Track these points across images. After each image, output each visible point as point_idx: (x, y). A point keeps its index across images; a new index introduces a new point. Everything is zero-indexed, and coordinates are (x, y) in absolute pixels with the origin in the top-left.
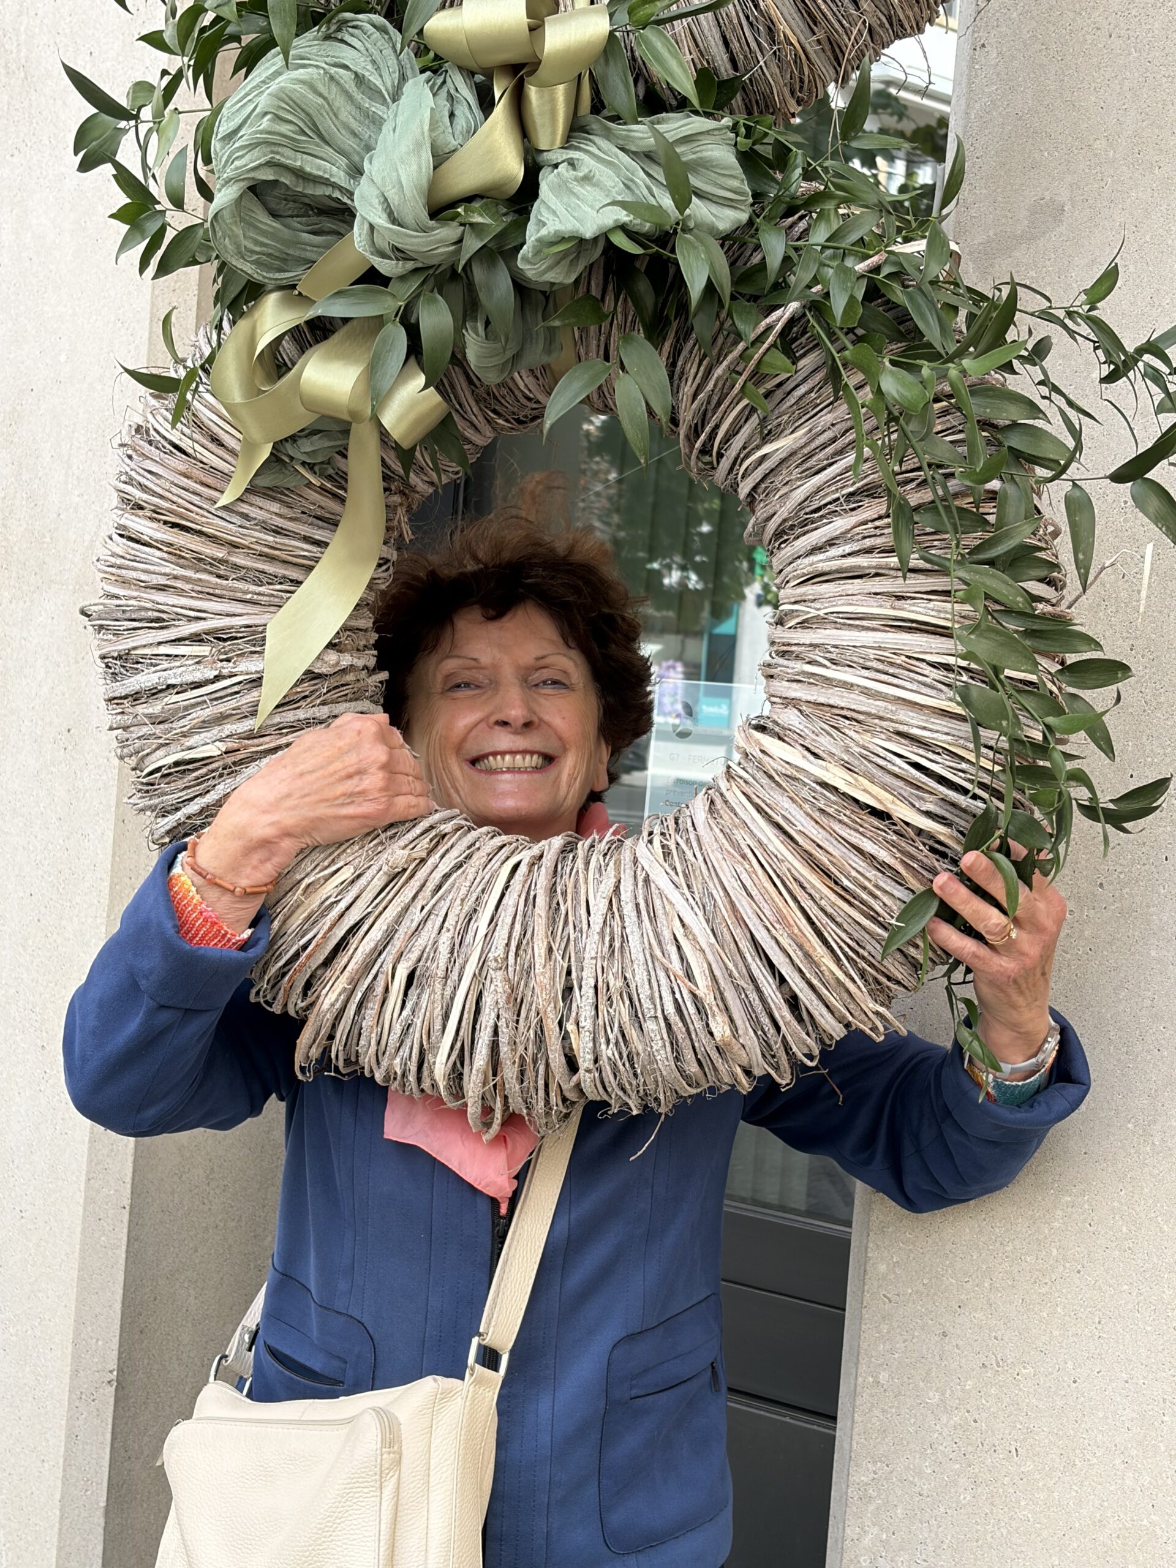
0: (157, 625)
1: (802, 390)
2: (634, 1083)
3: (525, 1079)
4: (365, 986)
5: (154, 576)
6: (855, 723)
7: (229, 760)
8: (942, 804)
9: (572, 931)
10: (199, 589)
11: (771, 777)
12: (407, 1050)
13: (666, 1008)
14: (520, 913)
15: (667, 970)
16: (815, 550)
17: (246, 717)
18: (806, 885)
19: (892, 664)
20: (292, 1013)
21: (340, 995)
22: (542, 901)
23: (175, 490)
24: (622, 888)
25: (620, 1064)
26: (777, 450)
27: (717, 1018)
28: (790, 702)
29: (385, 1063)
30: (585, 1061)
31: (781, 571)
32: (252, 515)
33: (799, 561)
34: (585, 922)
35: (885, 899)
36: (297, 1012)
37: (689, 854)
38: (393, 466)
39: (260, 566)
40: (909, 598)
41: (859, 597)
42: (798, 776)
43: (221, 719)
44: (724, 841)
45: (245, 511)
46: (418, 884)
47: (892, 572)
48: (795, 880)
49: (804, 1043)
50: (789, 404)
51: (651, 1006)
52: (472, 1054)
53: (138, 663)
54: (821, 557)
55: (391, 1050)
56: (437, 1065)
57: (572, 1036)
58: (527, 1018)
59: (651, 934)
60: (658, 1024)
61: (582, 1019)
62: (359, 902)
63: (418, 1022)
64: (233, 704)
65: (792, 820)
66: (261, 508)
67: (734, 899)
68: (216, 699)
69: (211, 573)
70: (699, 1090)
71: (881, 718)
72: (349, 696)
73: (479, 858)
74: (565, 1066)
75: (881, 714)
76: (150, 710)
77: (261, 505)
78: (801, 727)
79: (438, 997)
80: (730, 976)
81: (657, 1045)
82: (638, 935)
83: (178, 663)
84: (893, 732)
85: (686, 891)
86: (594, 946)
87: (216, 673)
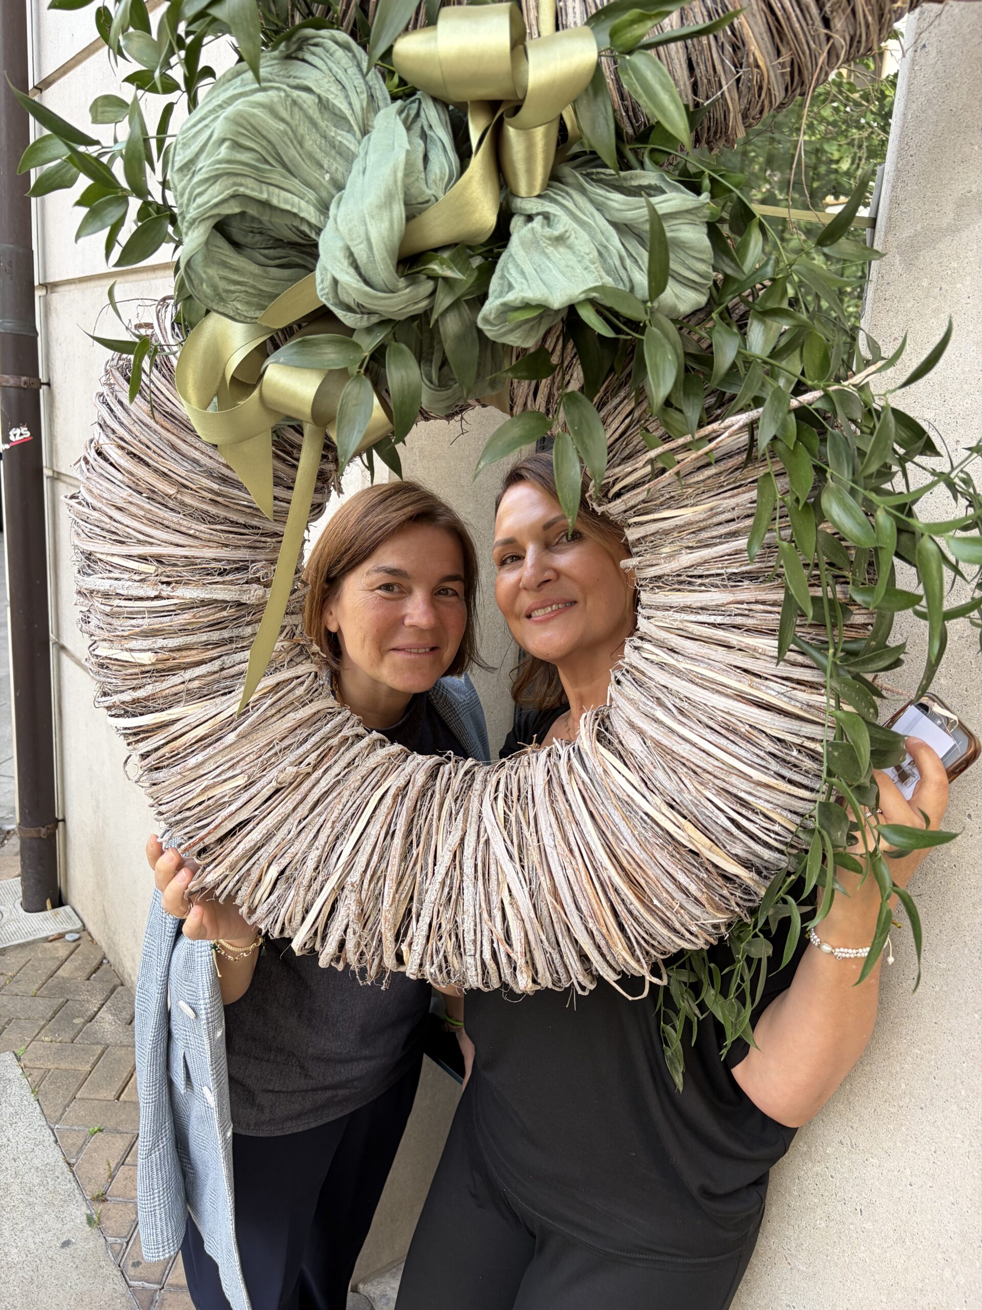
1: (713, 470)
4: (243, 870)
5: (114, 496)
6: (689, 771)
7: (160, 666)
9: (419, 873)
13: (484, 952)
14: (379, 845)
15: (490, 931)
17: (177, 634)
18: (622, 893)
19: (735, 731)
21: (221, 875)
22: (398, 841)
24: (466, 842)
27: (524, 974)
30: (411, 963)
32: (203, 463)
33: (671, 613)
34: (431, 869)
37: (525, 830)
39: (205, 507)
40: (767, 679)
43: (155, 632)
44: (558, 832)
45: (197, 458)
46: (301, 796)
48: (612, 886)
51: (473, 947)
52: (324, 938)
56: (296, 939)
57: (404, 952)
59: (483, 896)
60: (476, 961)
61: (414, 944)
62: (249, 805)
63: (283, 907)
64: (168, 621)
68: (154, 612)
71: (715, 777)
73: (354, 778)
75: (717, 774)
78: (642, 756)
79: (301, 899)
80: (542, 944)
81: (472, 972)
82: (471, 888)
83: (127, 576)
84: (722, 789)
85: (518, 865)
86: (435, 893)
87: (156, 593)
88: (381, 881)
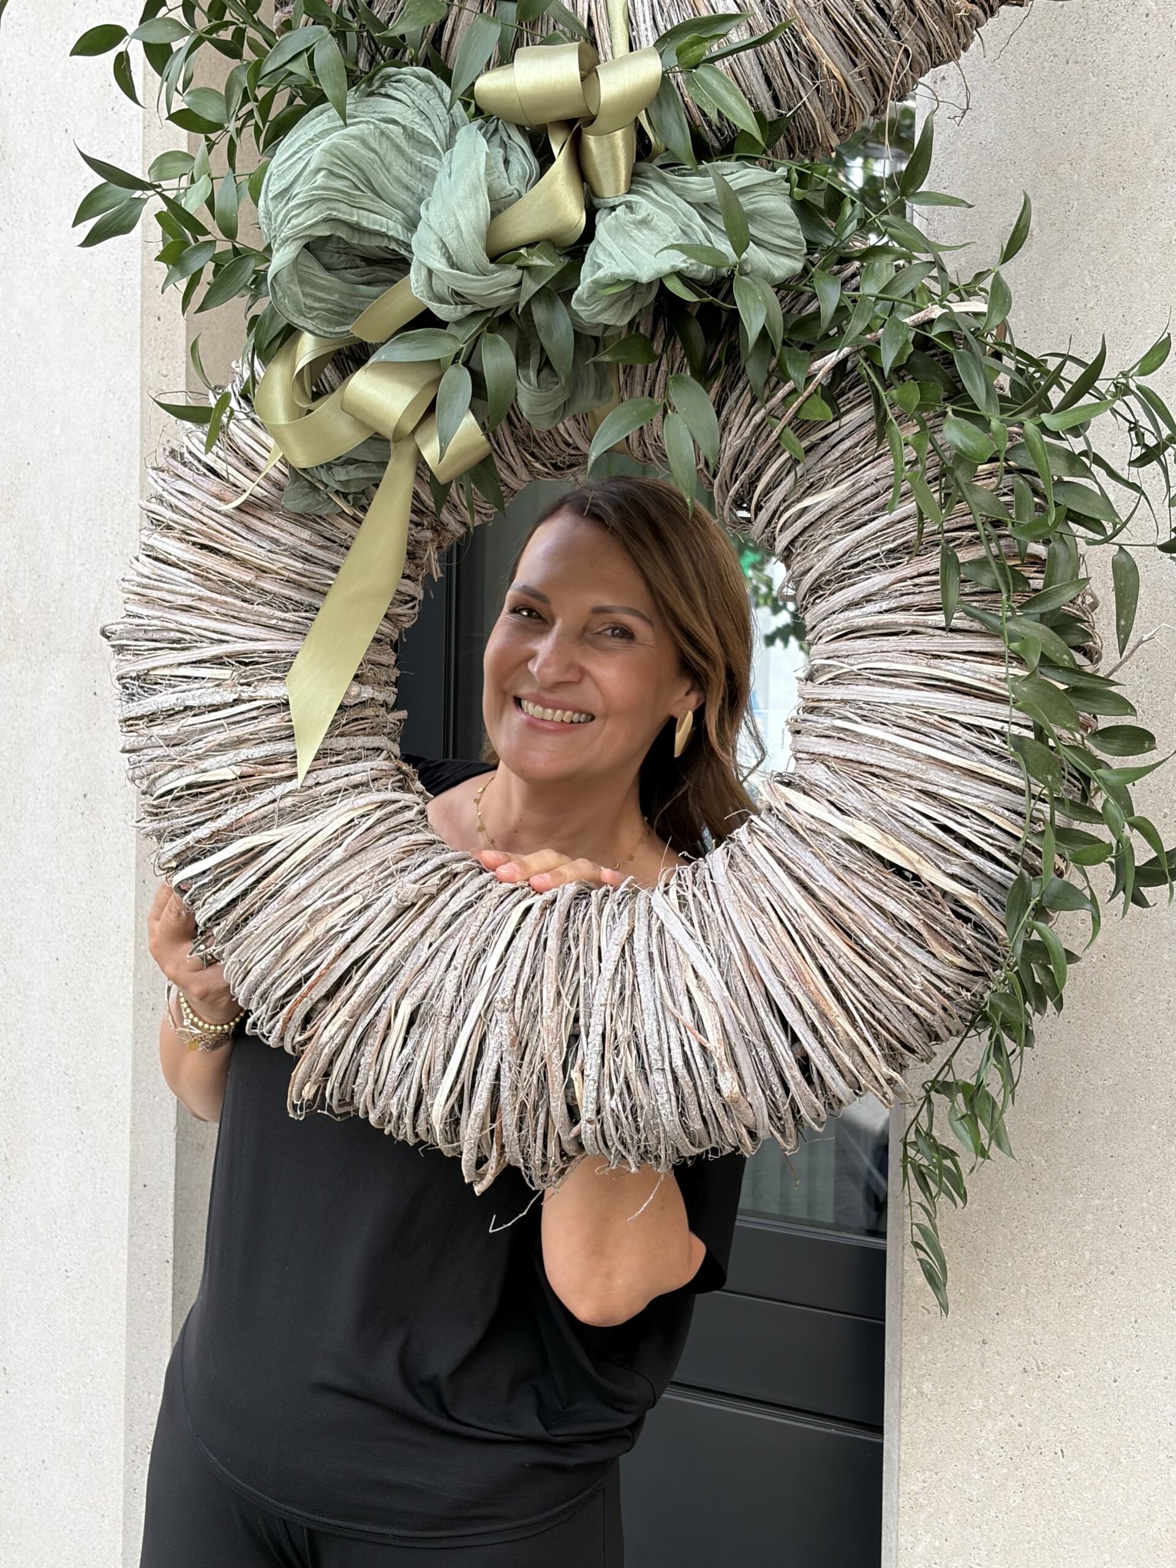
0: (178, 646)
1: (847, 444)
2: (636, 1137)
3: (524, 1127)
4: (367, 1021)
5: (179, 597)
6: (883, 781)
7: (243, 785)
8: (968, 868)
9: (582, 977)
10: (224, 611)
11: (795, 832)
12: (405, 1091)
13: (674, 1059)
14: (530, 955)
15: (677, 1021)
16: (852, 606)
17: (263, 742)
18: (825, 942)
19: (924, 723)
20: (288, 1049)
21: (340, 1028)
22: (553, 944)
23: (206, 511)
24: (635, 936)
25: (622, 1116)
26: (818, 503)
27: (727, 1073)
28: (816, 758)
29: (380, 1104)
30: (587, 1111)
31: (814, 627)
32: (283, 541)
33: (834, 616)
34: (596, 968)
35: (905, 961)
36: (294, 1048)
37: (706, 907)
38: (427, 501)
39: (287, 592)
40: (945, 657)
41: (894, 654)
42: (823, 831)
43: (239, 742)
44: (743, 893)
45: (275, 536)
46: (427, 920)
47: (930, 631)
48: (814, 936)
49: (813, 1107)
50: (833, 457)
51: (660, 1058)
52: (471, 1098)
53: (156, 684)
54: (857, 612)
55: (388, 1088)
56: (435, 1107)
57: (576, 1084)
58: (531, 1062)
59: (663, 984)
60: (665, 1077)
61: (587, 1067)
62: (365, 934)
63: (419, 1062)
64: (251, 728)
65: (814, 875)
66: (292, 534)
67: (750, 952)
68: (234, 723)
69: (237, 597)
70: (701, 1150)
71: (910, 777)
72: (368, 730)
73: (490, 900)
74: (567, 1115)
75: (910, 772)
76: (166, 732)
77: (292, 530)
78: (828, 783)
79: (441, 1036)
80: (742, 1030)
82: (649, 983)
83: (197, 686)
84: (920, 791)
85: (701, 942)
86: (605, 993)
87: (236, 696)
88: (538, 995)
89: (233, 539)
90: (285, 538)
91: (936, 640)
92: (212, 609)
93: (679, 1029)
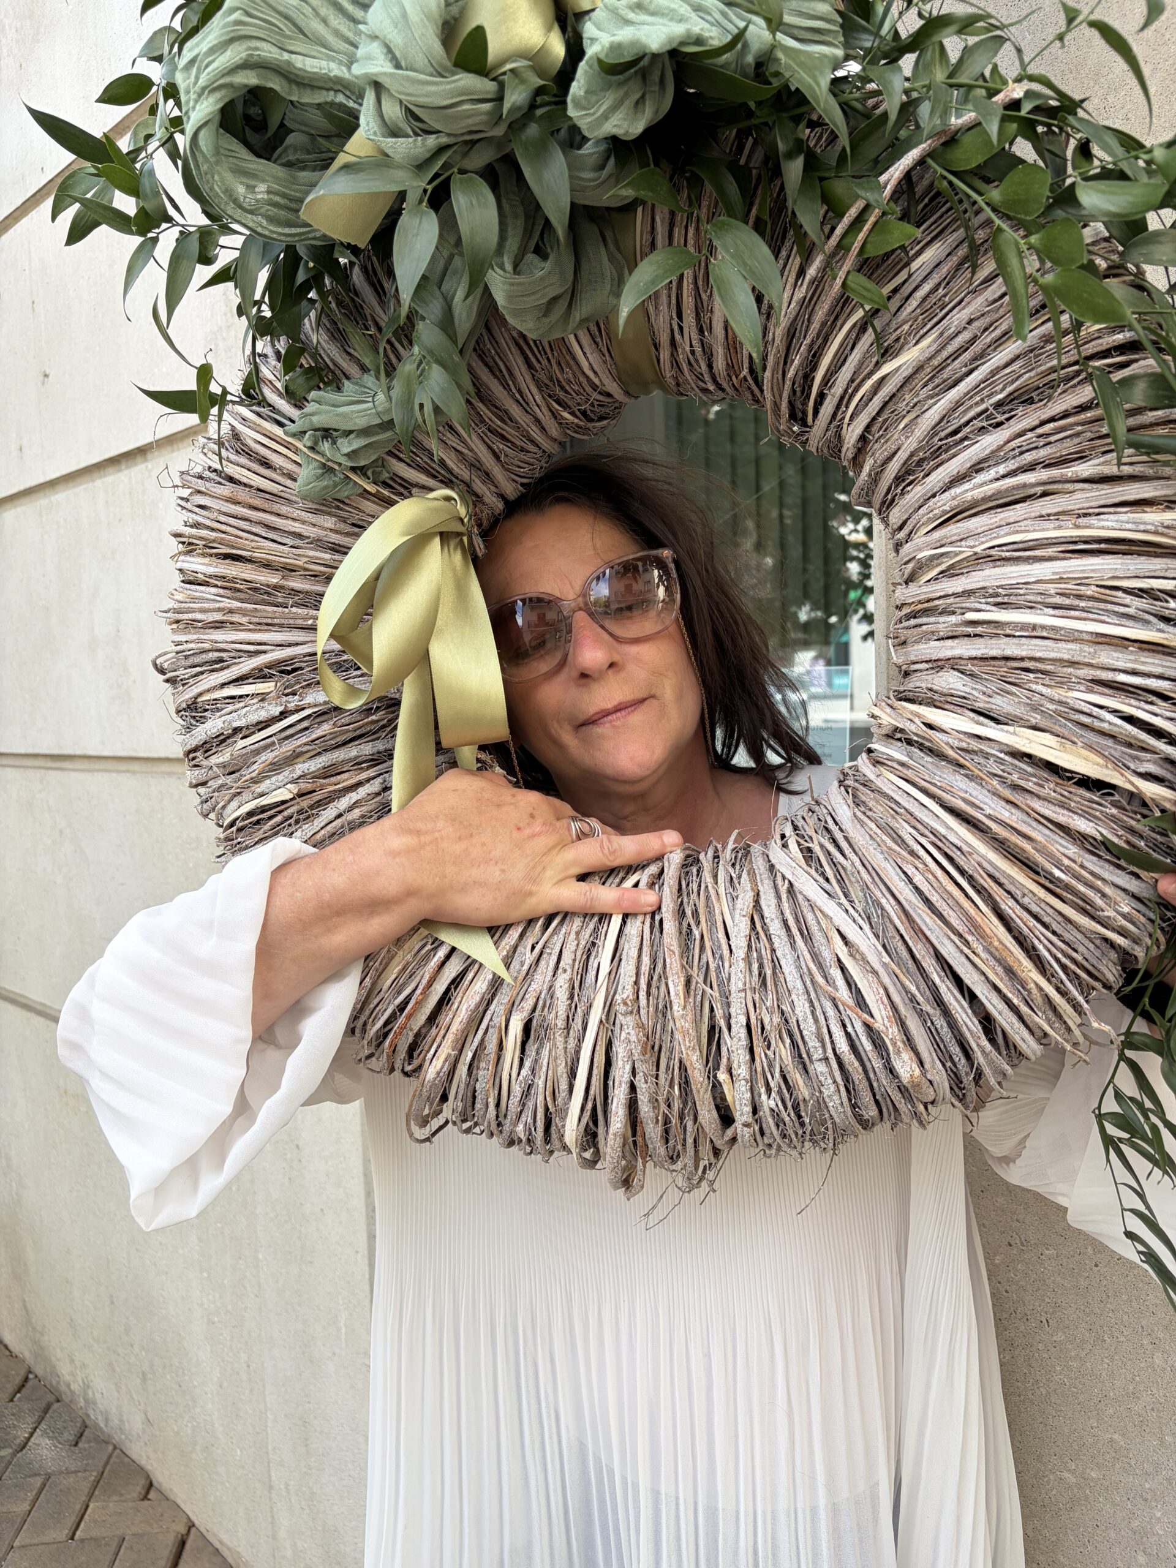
0: (219, 666)
1: (926, 288)
2: (800, 1132)
3: (671, 1137)
4: (475, 1045)
5: (211, 614)
6: (1040, 675)
7: (305, 803)
8: (1161, 762)
9: (711, 960)
10: (257, 620)
12: (530, 1113)
13: (838, 1046)
14: (646, 942)
15: (834, 1000)
16: (959, 479)
17: (319, 754)
19: (1079, 597)
21: (445, 1062)
23: (222, 518)
24: (762, 902)
25: (784, 1115)
26: (899, 368)
27: (902, 1055)
28: (938, 665)
29: (507, 1128)
30: (742, 1112)
32: (306, 534)
34: (725, 947)
37: (839, 858)
38: (456, 469)
41: (1026, 522)
42: (978, 747)
45: (297, 530)
47: (1068, 486)
48: (989, 875)
50: (910, 309)
51: (818, 1044)
52: (605, 1115)
53: (206, 710)
54: (967, 486)
55: (512, 1115)
56: (568, 1127)
58: (668, 1067)
59: (807, 955)
60: (828, 1065)
61: (735, 1065)
63: (540, 1083)
65: (977, 802)
69: (269, 603)
74: (718, 1119)
75: (1076, 659)
76: (221, 760)
77: (313, 521)
78: (967, 689)
79: (560, 1051)
80: (913, 999)
81: (829, 1089)
82: (790, 955)
83: (242, 704)
84: (1092, 681)
85: (843, 900)
86: (741, 976)
87: (281, 709)
88: (663, 988)
89: (252, 541)
90: (306, 530)
91: (1078, 495)
92: (244, 620)
93: (836, 1006)
